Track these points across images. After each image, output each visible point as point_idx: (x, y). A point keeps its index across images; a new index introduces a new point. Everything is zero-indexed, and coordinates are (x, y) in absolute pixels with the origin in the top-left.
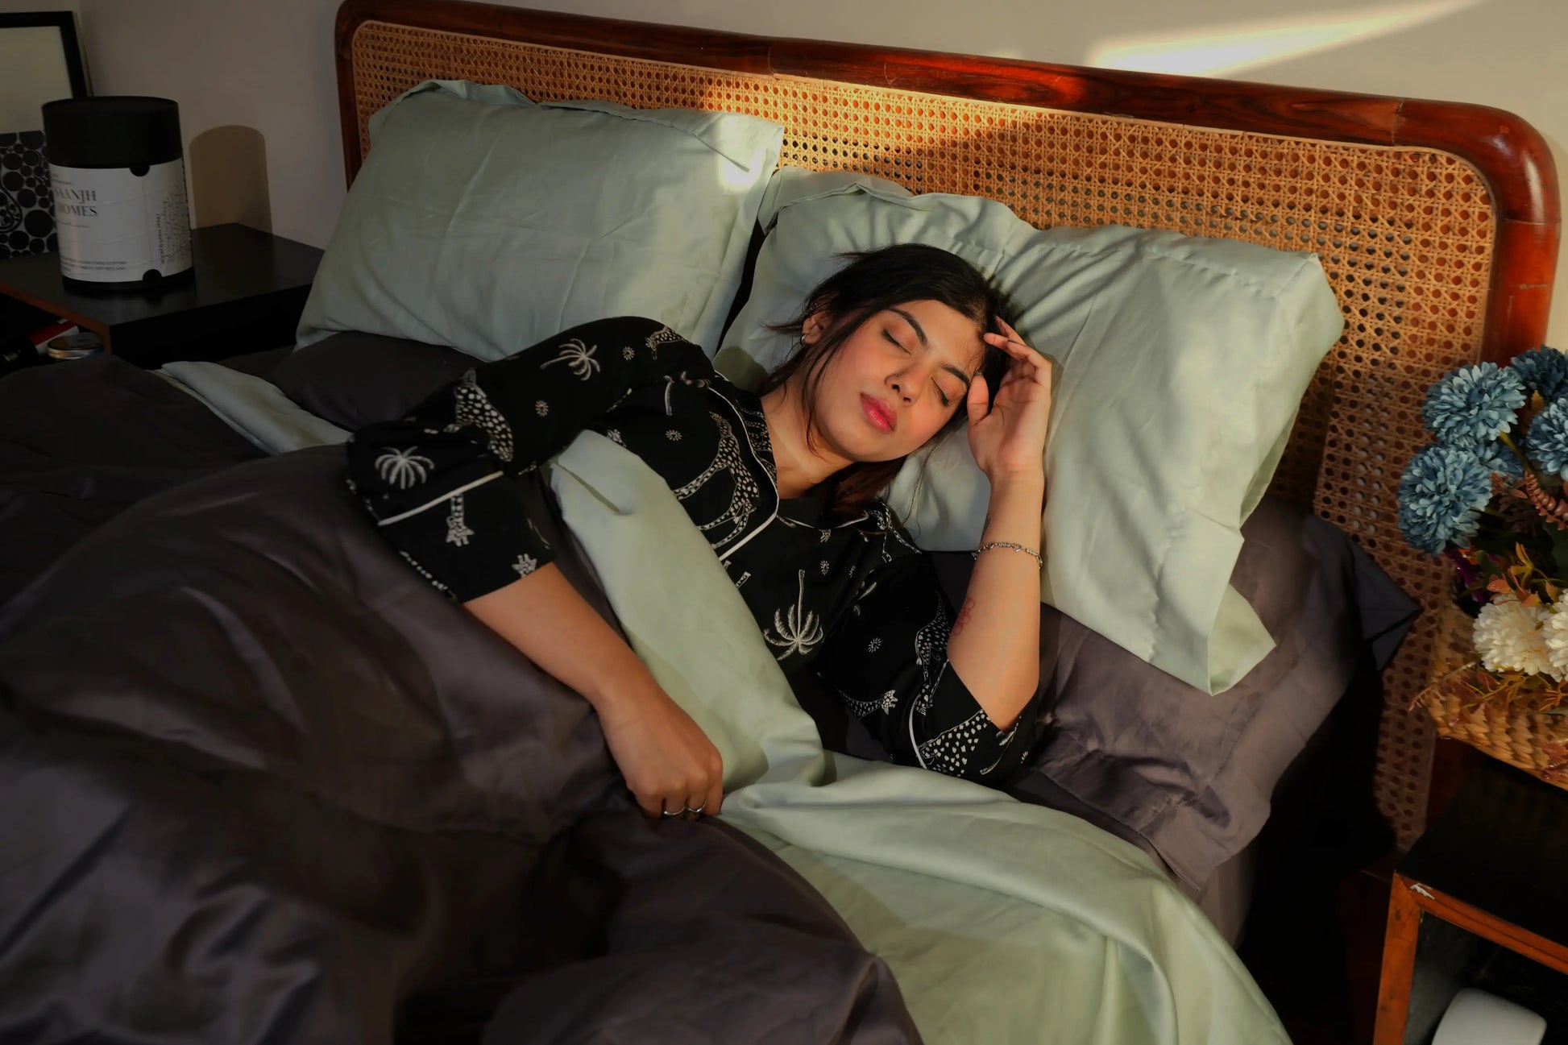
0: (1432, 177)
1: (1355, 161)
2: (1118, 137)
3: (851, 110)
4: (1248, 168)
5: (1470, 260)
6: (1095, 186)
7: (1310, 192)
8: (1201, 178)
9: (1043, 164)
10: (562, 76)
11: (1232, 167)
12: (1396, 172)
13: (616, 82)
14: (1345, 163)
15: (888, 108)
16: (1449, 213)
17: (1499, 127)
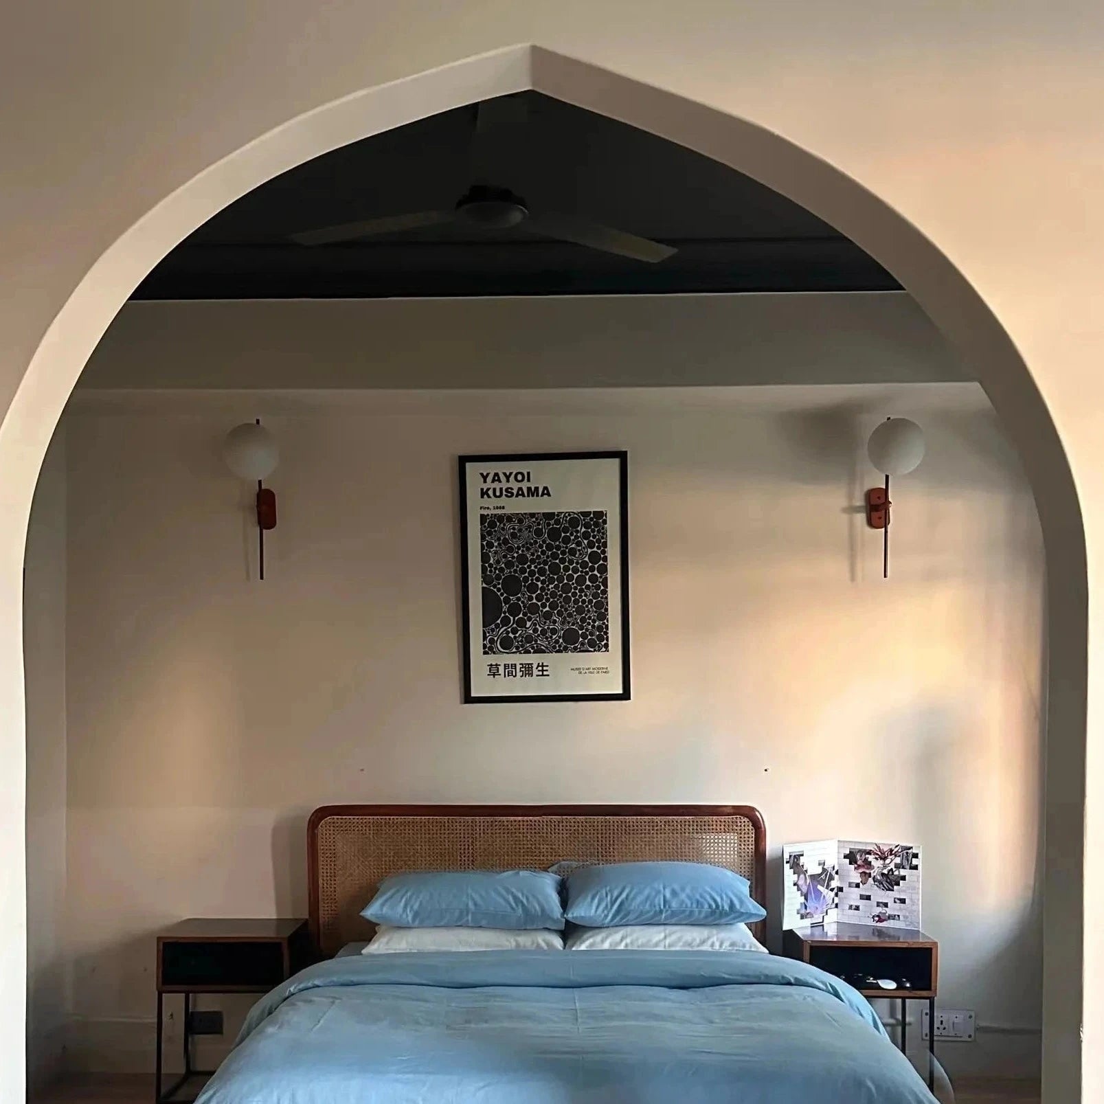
0: (741, 822)
1: (723, 820)
2: (661, 822)
5: (750, 840)
6: (655, 835)
7: (713, 829)
8: (685, 829)
9: (640, 831)
11: (693, 825)
12: (733, 822)
13: (472, 826)
14: (720, 821)
16: (745, 830)
17: (753, 809)
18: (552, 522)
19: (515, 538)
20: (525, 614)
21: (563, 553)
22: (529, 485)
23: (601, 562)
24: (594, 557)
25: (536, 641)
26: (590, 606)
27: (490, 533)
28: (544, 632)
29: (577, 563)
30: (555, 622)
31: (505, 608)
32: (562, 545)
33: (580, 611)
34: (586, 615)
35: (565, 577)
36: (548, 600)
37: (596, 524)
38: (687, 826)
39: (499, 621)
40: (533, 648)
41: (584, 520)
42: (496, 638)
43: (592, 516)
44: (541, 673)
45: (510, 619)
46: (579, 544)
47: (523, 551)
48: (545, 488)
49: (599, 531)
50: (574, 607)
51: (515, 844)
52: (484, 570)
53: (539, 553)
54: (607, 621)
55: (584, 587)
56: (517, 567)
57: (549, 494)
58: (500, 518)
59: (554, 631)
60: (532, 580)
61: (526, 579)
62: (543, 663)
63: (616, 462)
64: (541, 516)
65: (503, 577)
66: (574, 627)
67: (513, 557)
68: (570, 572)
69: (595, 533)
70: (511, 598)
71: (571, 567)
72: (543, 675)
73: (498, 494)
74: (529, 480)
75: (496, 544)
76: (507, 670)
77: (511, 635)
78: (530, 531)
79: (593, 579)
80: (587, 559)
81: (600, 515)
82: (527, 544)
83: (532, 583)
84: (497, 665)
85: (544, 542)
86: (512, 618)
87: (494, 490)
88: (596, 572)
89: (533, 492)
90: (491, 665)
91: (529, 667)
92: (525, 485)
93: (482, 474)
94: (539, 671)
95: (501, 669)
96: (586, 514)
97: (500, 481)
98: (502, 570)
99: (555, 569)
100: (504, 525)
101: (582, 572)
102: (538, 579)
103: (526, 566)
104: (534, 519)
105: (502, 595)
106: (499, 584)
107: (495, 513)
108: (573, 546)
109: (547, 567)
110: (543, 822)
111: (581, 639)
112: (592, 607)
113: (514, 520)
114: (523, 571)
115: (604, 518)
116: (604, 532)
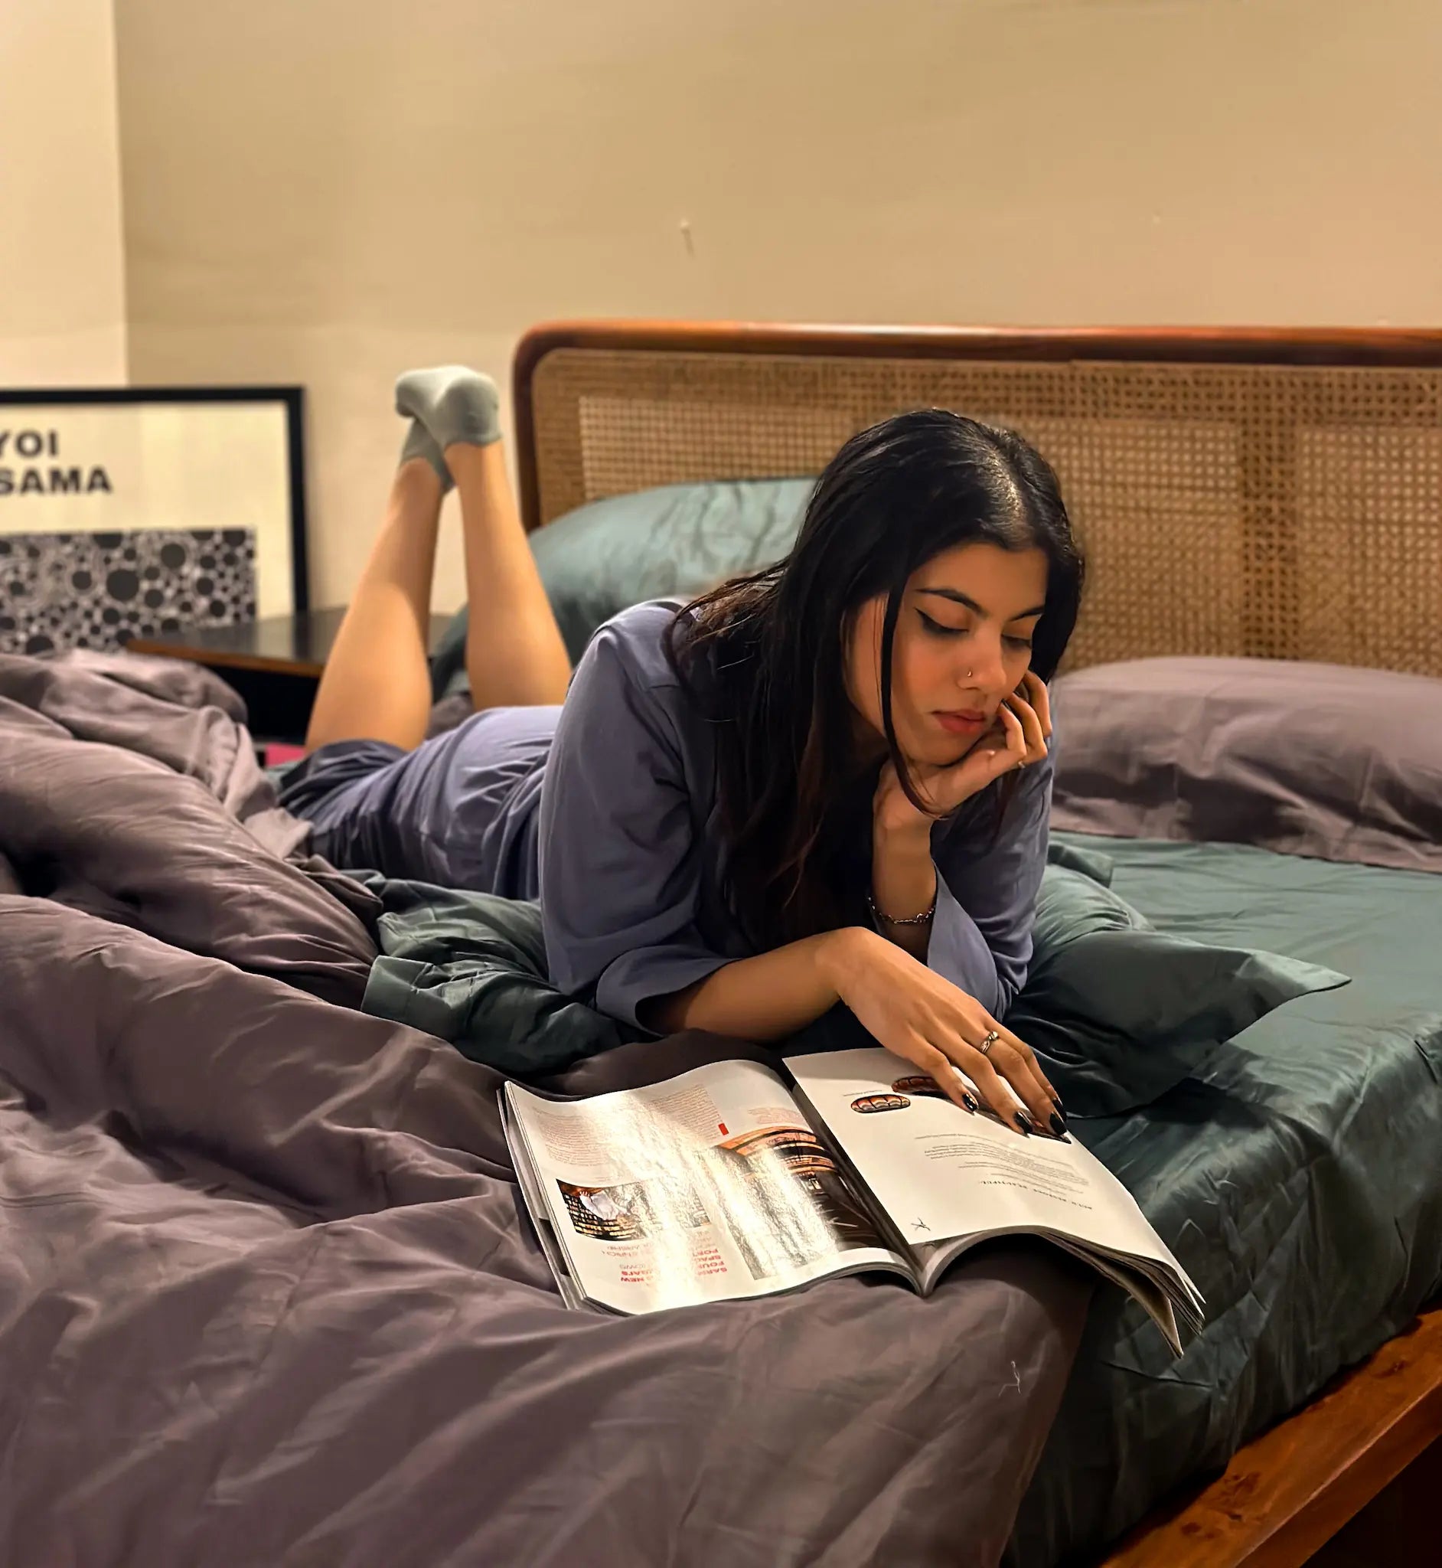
18: (117, 554)
19: (20, 595)
22: (55, 463)
32: (142, 610)
37: (230, 560)
41: (199, 549)
43: (219, 539)
46: (186, 607)
47: (41, 627)
48: (98, 473)
49: (237, 577)
53: (85, 633)
57: (106, 486)
63: (275, 416)
64: (86, 542)
67: (16, 644)
69: (228, 582)
74: (53, 450)
78: (59, 578)
81: (237, 537)
82: (51, 607)
85: (97, 602)
89: (66, 481)
92: (43, 464)
96: (203, 535)
104: (69, 548)
108: (173, 612)
113: (16, 549)
115: (250, 544)
116: (247, 579)
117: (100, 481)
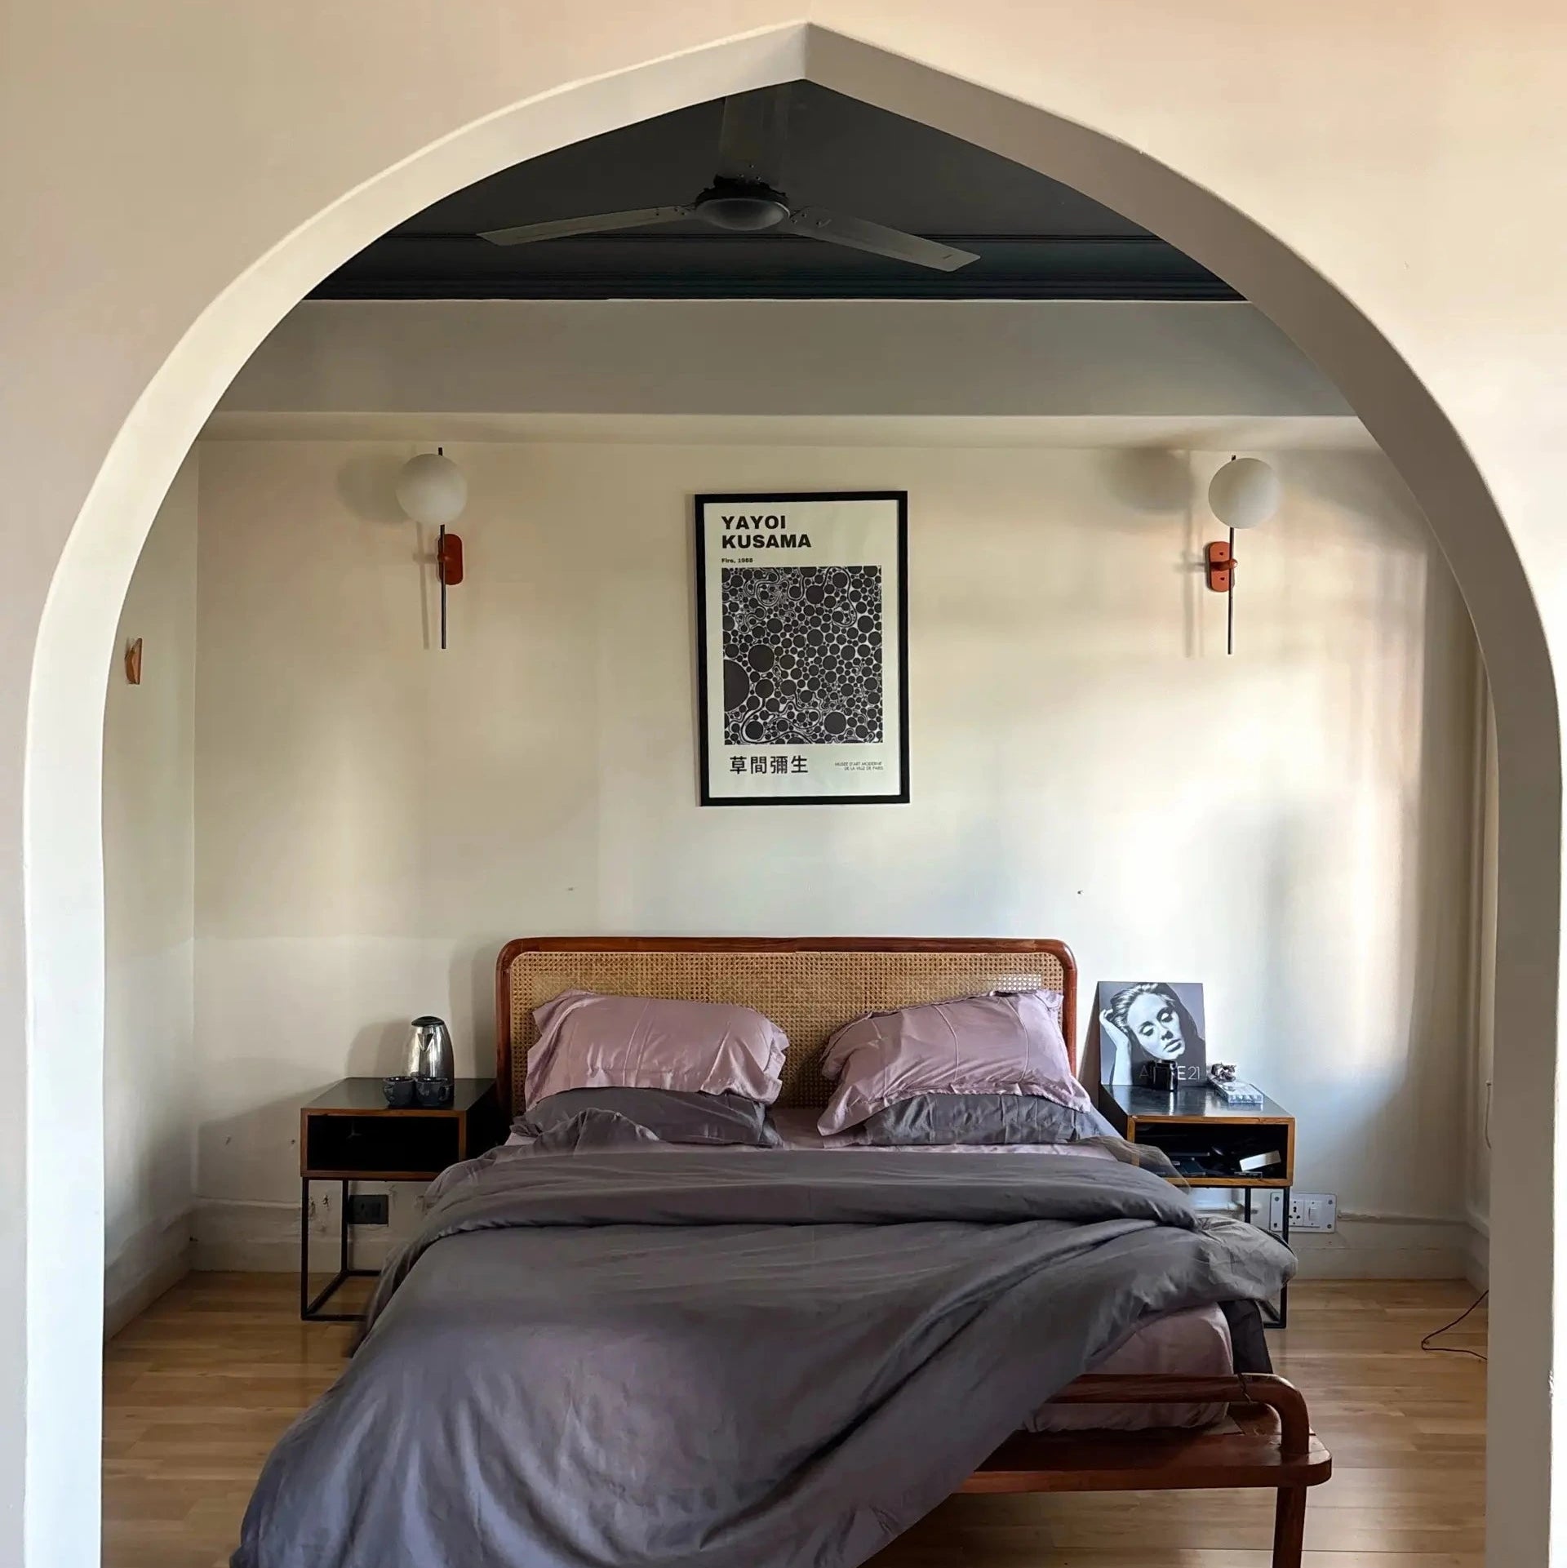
0: (1045, 960)
1: (1023, 958)
2: (945, 959)
3: (834, 962)
4: (991, 964)
5: (1058, 982)
6: (938, 976)
8: (976, 969)
9: (918, 971)
10: (672, 964)
11: (986, 964)
12: (1036, 960)
13: (707, 964)
14: (1020, 959)
15: (851, 959)
16: (1050, 970)
17: (1060, 944)
18: (812, 579)
19: (766, 599)
20: (777, 695)
21: (827, 618)
22: (783, 532)
23: (874, 630)
24: (865, 624)
25: (791, 728)
26: (859, 685)
27: (734, 593)
28: (801, 717)
29: (844, 631)
30: (815, 704)
31: (753, 686)
32: (824, 607)
33: (847, 690)
34: (855, 696)
35: (828, 648)
36: (806, 677)
37: (868, 583)
38: (978, 965)
39: (745, 703)
40: (787, 737)
41: (853, 577)
42: (741, 725)
43: (862, 572)
44: (797, 769)
45: (759, 701)
46: (846, 607)
47: (775, 615)
48: (804, 537)
49: (871, 592)
50: (839, 686)
51: (762, 988)
52: (726, 637)
53: (796, 619)
54: (881, 705)
55: (852, 661)
56: (768, 634)
57: (809, 545)
58: (747, 573)
59: (814, 716)
60: (787, 651)
61: (779, 651)
62: (799, 757)
63: (893, 504)
64: (798, 572)
65: (750, 648)
66: (839, 711)
67: (763, 623)
68: (835, 642)
69: (867, 594)
70: (761, 674)
71: (836, 636)
72: (799, 771)
73: (744, 542)
74: (783, 526)
75: (741, 606)
76: (754, 765)
77: (760, 720)
78: (784, 591)
79: (864, 651)
80: (855, 626)
81: (872, 571)
82: (780, 606)
83: (787, 655)
84: (741, 758)
85: (802, 603)
86: (761, 700)
87: (740, 538)
88: (867, 643)
89: (788, 541)
90: (735, 758)
91: (782, 762)
92: (778, 533)
93: (724, 518)
94: (795, 766)
95: (748, 762)
96: (854, 569)
97: (747, 527)
98: (748, 639)
99: (815, 638)
100: (752, 582)
101: (850, 642)
102: (794, 651)
103: (779, 634)
104: (790, 576)
105: (749, 669)
106: (745, 656)
107: (741, 567)
108: (839, 609)
109: (805, 636)
110: (797, 959)
111: (848, 727)
112: (861, 686)
113: (764, 576)
114: (775, 640)
115: (878, 574)
116: (877, 593)
117: (805, 541)
